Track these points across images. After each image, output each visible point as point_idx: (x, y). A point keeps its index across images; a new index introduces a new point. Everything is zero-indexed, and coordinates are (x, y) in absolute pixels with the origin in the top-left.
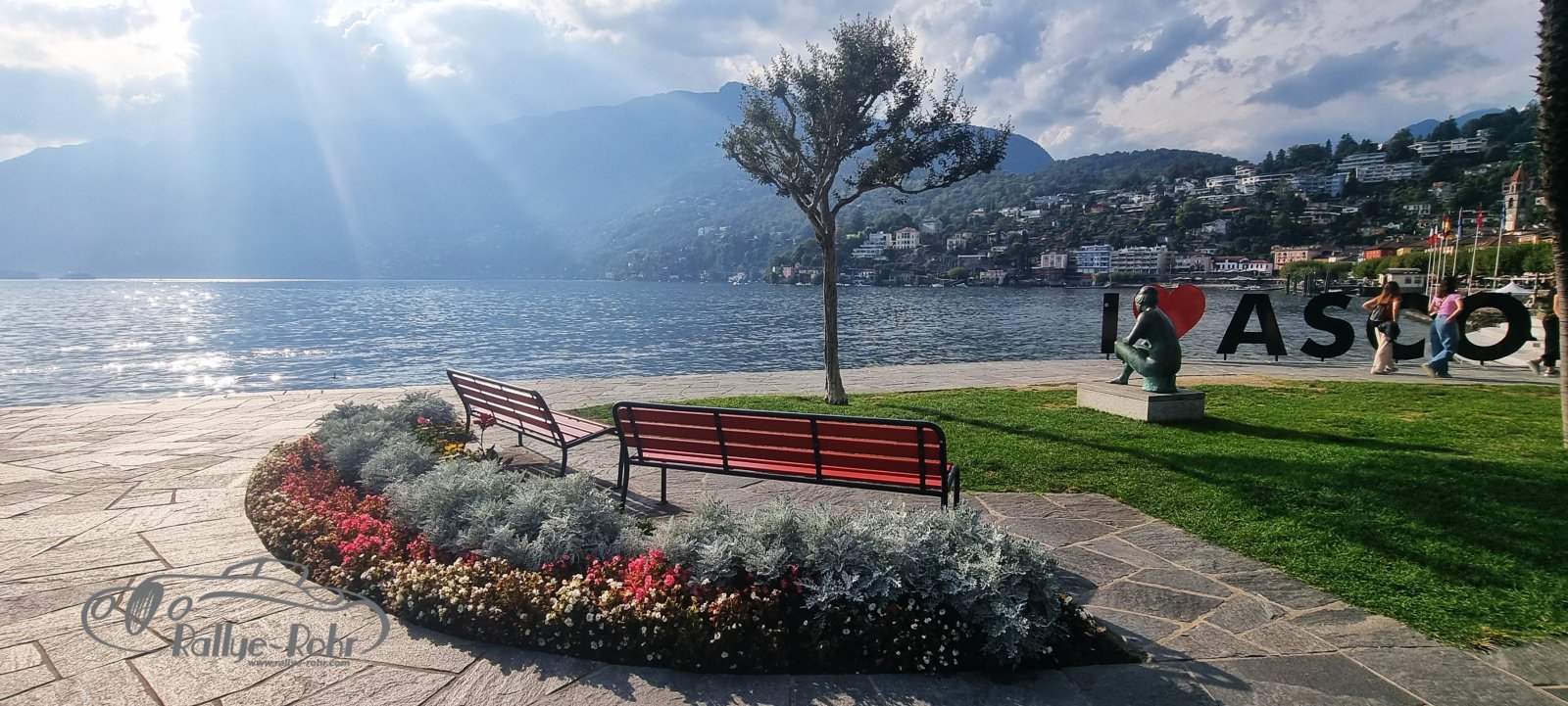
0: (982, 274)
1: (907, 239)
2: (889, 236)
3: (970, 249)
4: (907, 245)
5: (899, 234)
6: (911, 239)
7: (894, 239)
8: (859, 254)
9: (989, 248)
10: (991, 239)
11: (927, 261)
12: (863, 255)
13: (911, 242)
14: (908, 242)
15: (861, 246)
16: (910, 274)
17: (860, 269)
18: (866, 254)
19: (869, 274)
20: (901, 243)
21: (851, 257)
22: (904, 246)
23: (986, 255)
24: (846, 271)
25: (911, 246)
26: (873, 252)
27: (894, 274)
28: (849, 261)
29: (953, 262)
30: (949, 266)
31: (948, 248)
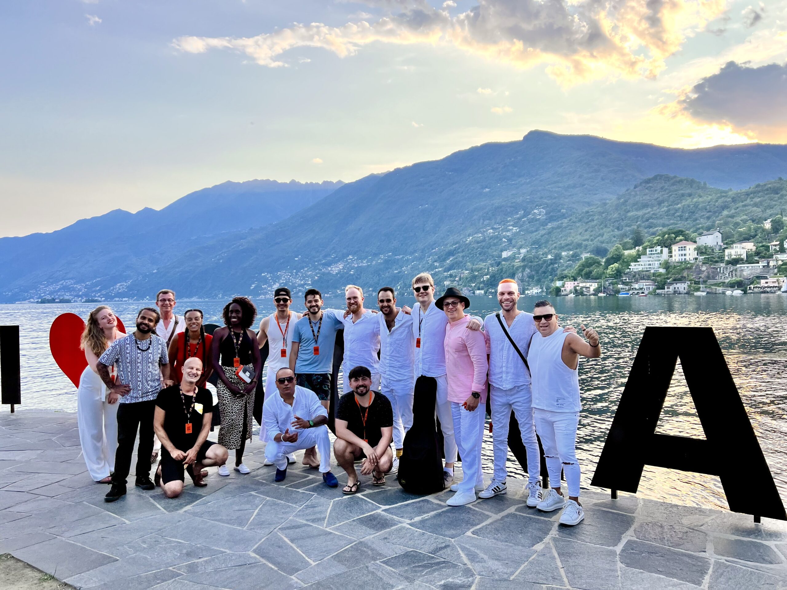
0: (763, 281)
1: (683, 252)
2: (666, 250)
3: (750, 259)
4: (683, 257)
5: (675, 248)
6: (687, 252)
7: (670, 252)
8: (634, 267)
9: (771, 256)
10: (773, 247)
11: (704, 271)
12: (640, 268)
13: (688, 255)
14: (685, 255)
15: (638, 260)
16: (686, 284)
17: (637, 281)
18: (643, 267)
19: (646, 285)
20: (677, 255)
21: (628, 270)
22: (681, 257)
23: (768, 263)
24: (624, 283)
25: (687, 258)
26: (650, 265)
27: (671, 284)
28: (627, 274)
29: (732, 272)
30: (727, 275)
31: (726, 258)
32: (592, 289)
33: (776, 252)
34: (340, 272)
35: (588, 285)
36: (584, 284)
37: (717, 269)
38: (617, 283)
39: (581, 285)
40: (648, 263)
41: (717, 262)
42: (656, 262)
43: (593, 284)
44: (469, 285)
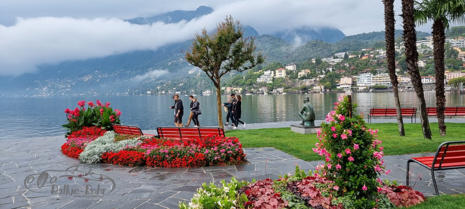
0: (314, 87)
2: (273, 72)
3: (309, 77)
5: (277, 71)
7: (275, 73)
8: (259, 80)
9: (317, 76)
10: (318, 72)
11: (290, 82)
12: (262, 81)
13: (282, 75)
14: (281, 74)
15: (260, 77)
16: (282, 89)
17: (260, 87)
18: (263, 80)
19: (265, 89)
20: (278, 75)
21: (256, 82)
22: (279, 76)
23: (316, 79)
24: (254, 88)
25: (282, 76)
26: (266, 79)
27: (276, 89)
28: (256, 83)
29: (301, 83)
30: (299, 84)
31: (299, 77)
32: (240, 91)
33: (319, 74)
35: (238, 89)
36: (236, 89)
37: (295, 81)
38: (251, 88)
39: (234, 89)
40: (265, 78)
41: (295, 78)
42: (269, 78)
43: (240, 88)
44: (172, 89)
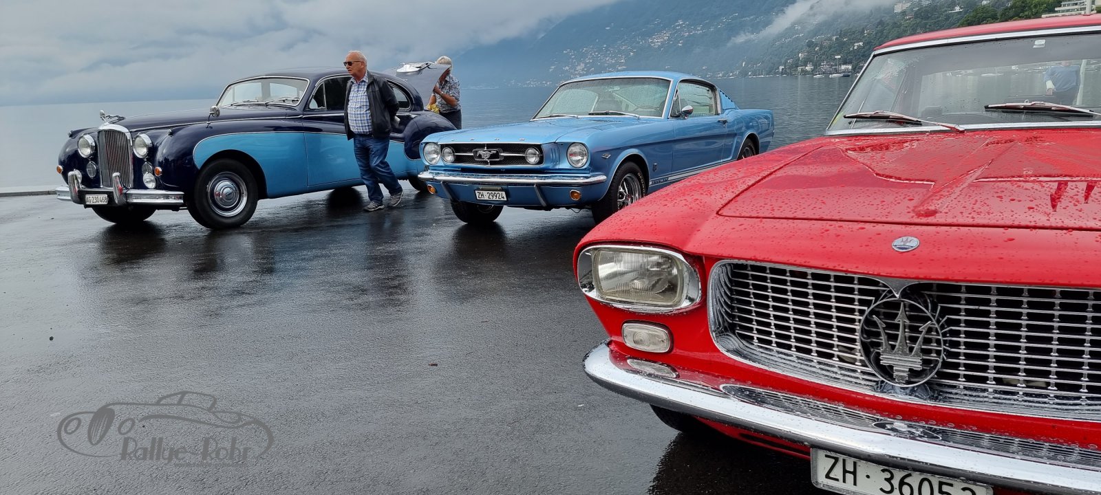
34: (663, 44)
44: (830, 58)
